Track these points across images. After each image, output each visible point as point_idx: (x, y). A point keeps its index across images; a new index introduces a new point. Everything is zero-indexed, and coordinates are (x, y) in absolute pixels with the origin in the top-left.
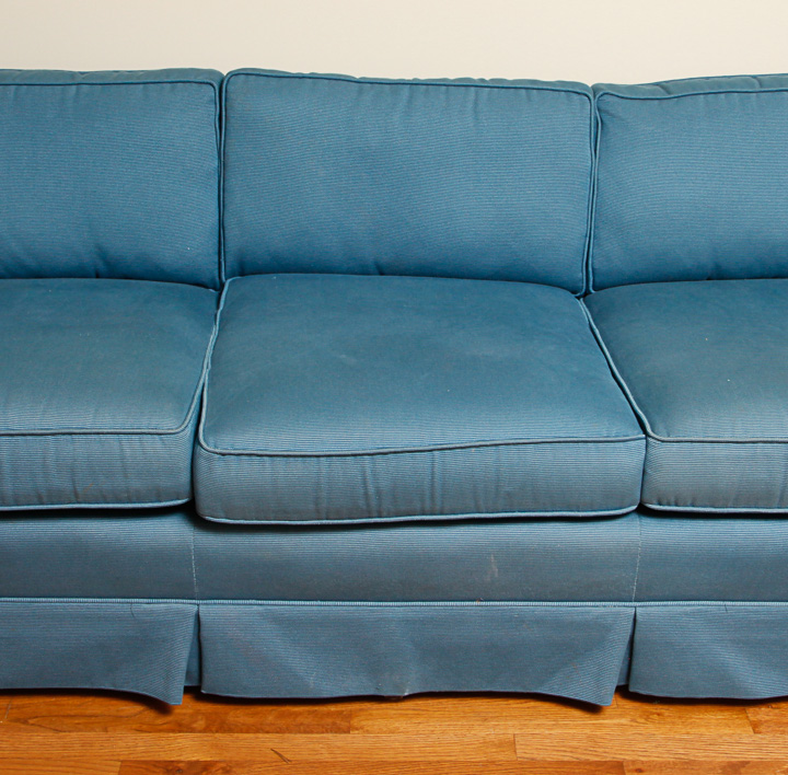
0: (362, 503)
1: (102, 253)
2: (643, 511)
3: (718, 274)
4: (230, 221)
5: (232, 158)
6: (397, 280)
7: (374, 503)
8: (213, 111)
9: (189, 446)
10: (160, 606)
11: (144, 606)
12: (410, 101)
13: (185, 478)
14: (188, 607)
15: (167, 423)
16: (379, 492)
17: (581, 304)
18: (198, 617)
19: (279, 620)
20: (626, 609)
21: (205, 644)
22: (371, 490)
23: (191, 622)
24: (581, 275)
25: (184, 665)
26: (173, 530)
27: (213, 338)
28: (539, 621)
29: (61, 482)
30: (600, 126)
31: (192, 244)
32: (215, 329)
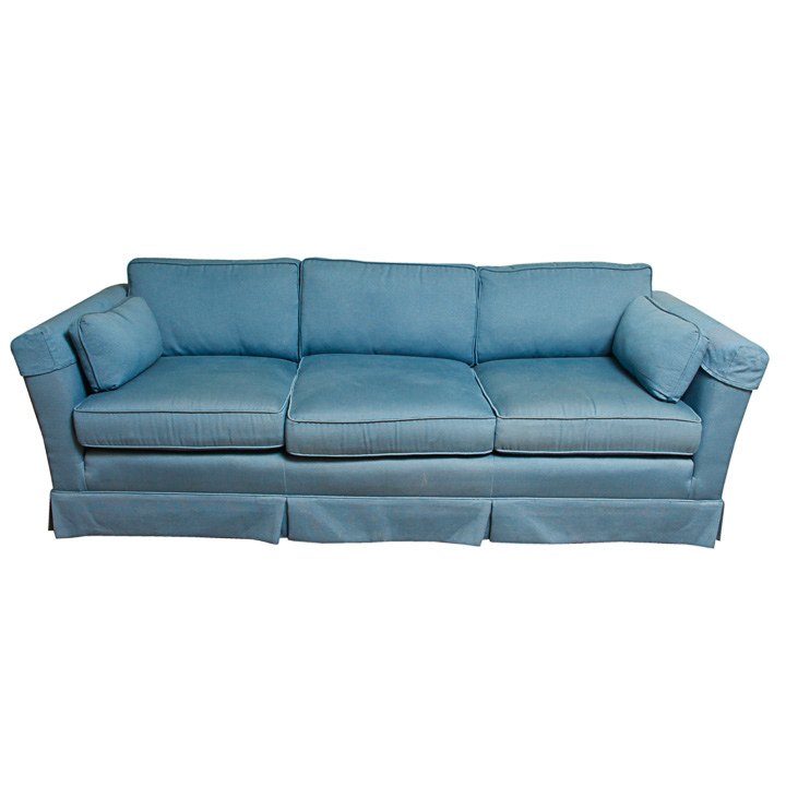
0: (363, 446)
1: (243, 343)
2: (495, 453)
3: (537, 355)
4: (304, 328)
5: (305, 299)
6: (383, 356)
7: (369, 446)
8: (296, 277)
9: (283, 419)
10: (269, 498)
11: (261, 497)
12: (390, 271)
13: (281, 434)
14: (282, 498)
15: (273, 409)
16: (371, 441)
17: (472, 370)
18: (287, 503)
19: (325, 505)
20: (487, 501)
21: (290, 516)
22: (367, 440)
23: (283, 505)
24: (472, 356)
25: (280, 525)
26: (275, 461)
27: (295, 380)
28: (447, 507)
29: (224, 435)
30: (480, 284)
31: (286, 340)
32: (296, 377)
